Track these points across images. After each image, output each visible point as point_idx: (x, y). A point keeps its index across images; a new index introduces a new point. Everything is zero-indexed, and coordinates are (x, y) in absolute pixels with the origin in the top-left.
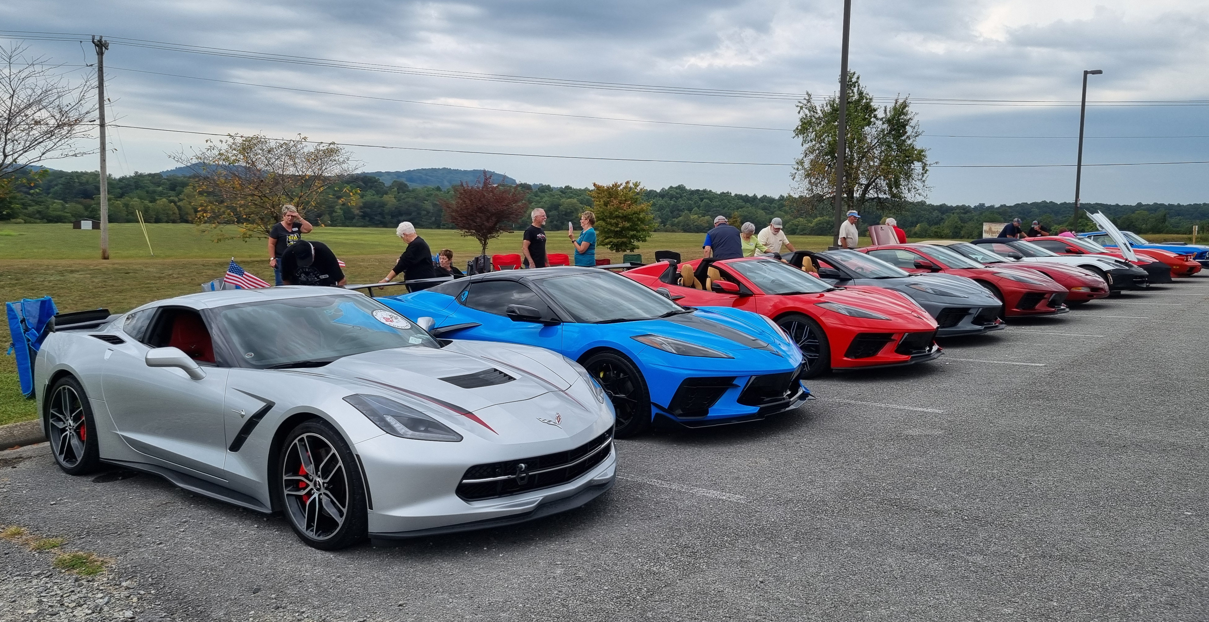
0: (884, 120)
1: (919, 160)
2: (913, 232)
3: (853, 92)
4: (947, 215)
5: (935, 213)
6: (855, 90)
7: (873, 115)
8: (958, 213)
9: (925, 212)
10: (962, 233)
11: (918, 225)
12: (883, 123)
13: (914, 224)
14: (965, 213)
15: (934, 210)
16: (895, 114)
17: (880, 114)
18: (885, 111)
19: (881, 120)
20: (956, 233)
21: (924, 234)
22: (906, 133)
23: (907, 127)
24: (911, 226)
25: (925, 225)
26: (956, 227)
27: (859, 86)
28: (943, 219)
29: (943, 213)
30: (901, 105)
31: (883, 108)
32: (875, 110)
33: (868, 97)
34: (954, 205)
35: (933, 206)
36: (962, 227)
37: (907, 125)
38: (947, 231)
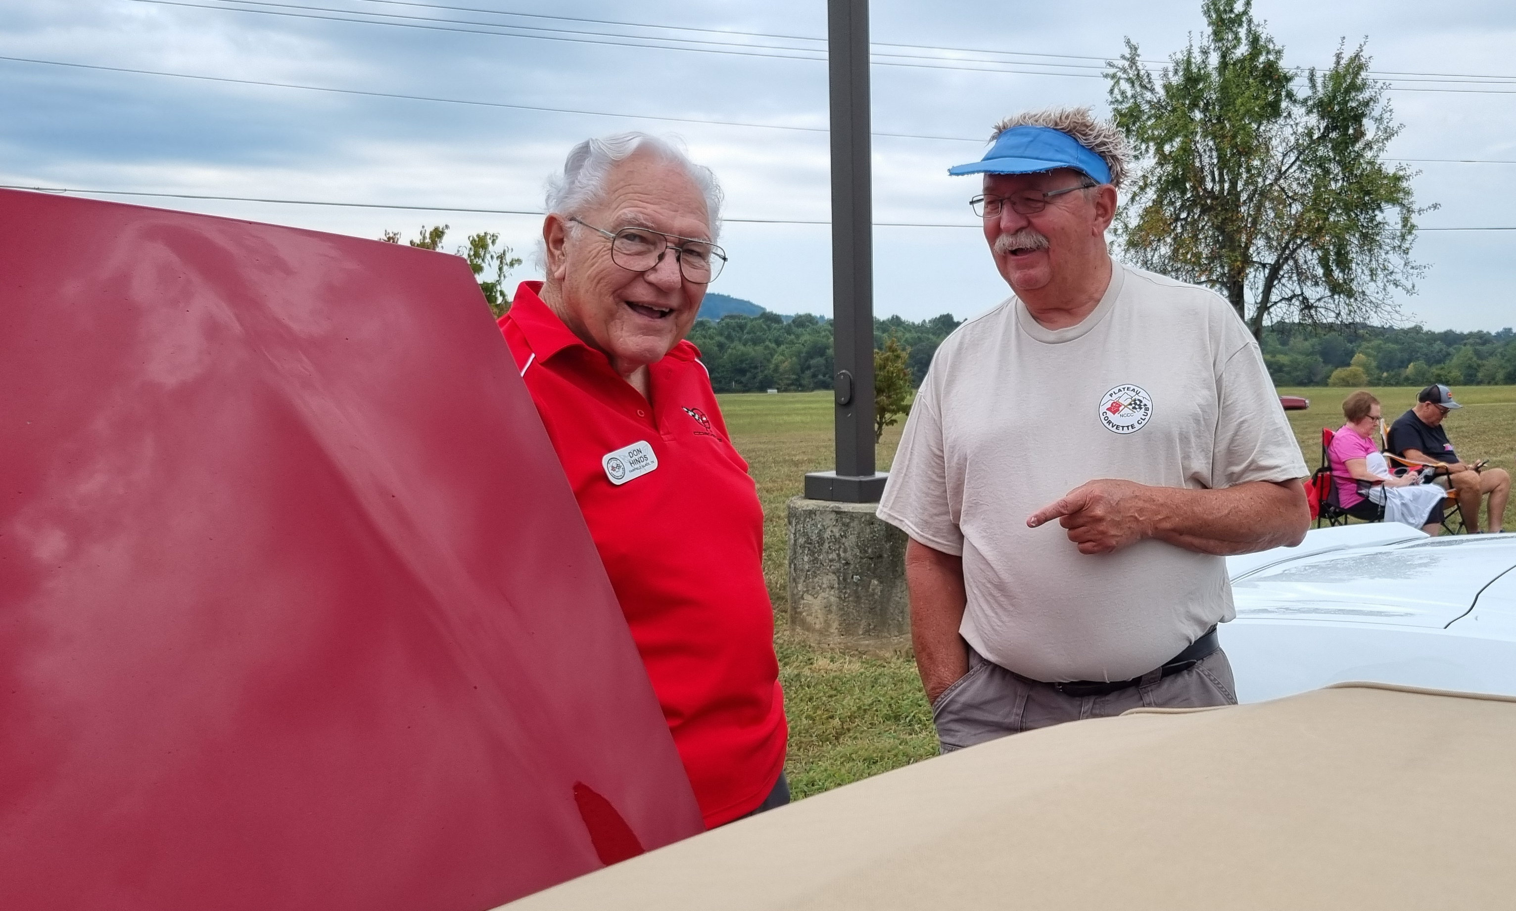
0: (1310, 103)
1: (1394, 201)
2: (1403, 376)
3: (1237, 39)
4: (1455, 349)
5: (1438, 346)
6: (1242, 32)
7: (1284, 94)
8: (1472, 345)
9: (1421, 344)
10: (1480, 375)
11: (1411, 366)
12: (1309, 112)
13: (1404, 364)
14: (1484, 344)
15: (1435, 341)
16: (1335, 90)
17: (1300, 88)
18: (1312, 79)
19: (1304, 102)
20: (1471, 376)
21: (1420, 379)
22: (1363, 134)
23: (1365, 121)
24: (1400, 367)
25: (1422, 364)
26: (1470, 367)
27: (1250, 21)
28: (1448, 354)
29: (1449, 345)
30: (1349, 65)
31: (1307, 73)
32: (1288, 79)
33: (1271, 46)
34: (1466, 332)
35: (1433, 333)
36: (1479, 366)
37: (1363, 115)
38: (1455, 373)
